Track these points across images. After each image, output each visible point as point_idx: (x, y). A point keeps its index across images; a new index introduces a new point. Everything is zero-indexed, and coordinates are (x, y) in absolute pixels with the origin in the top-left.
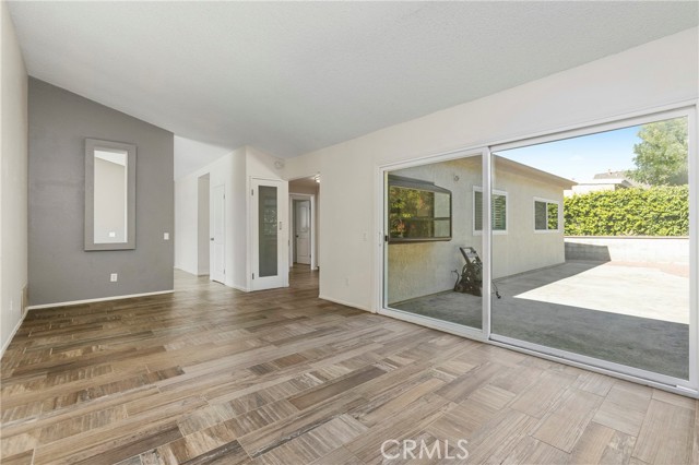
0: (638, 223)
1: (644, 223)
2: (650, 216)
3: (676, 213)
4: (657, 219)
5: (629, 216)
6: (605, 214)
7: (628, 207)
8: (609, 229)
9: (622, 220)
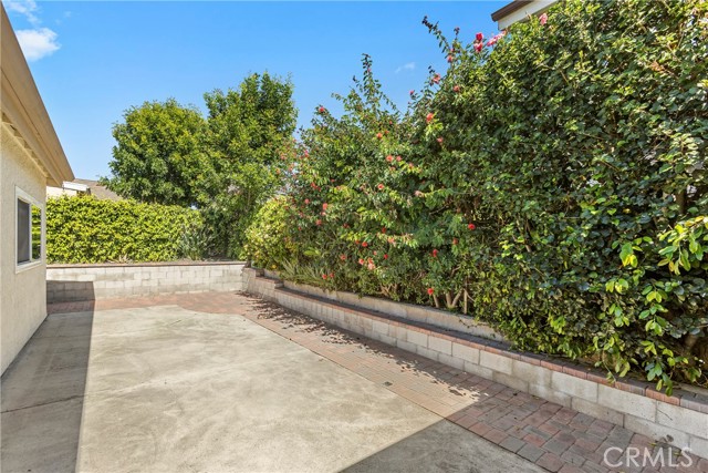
0: (128, 246)
1: (135, 246)
2: (141, 237)
3: (166, 235)
4: (147, 242)
5: (118, 236)
6: (87, 233)
7: (117, 224)
8: (89, 253)
9: (109, 240)
